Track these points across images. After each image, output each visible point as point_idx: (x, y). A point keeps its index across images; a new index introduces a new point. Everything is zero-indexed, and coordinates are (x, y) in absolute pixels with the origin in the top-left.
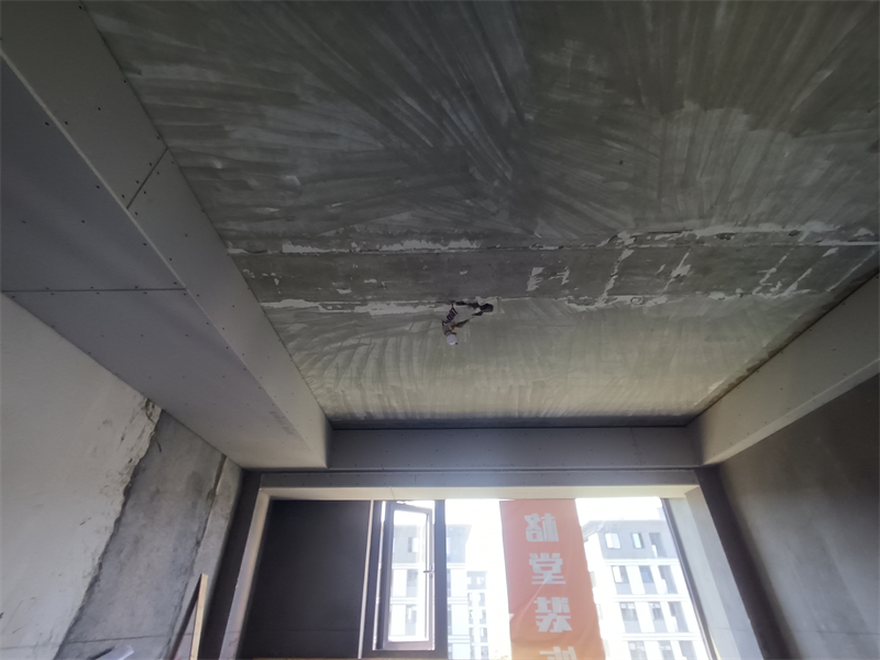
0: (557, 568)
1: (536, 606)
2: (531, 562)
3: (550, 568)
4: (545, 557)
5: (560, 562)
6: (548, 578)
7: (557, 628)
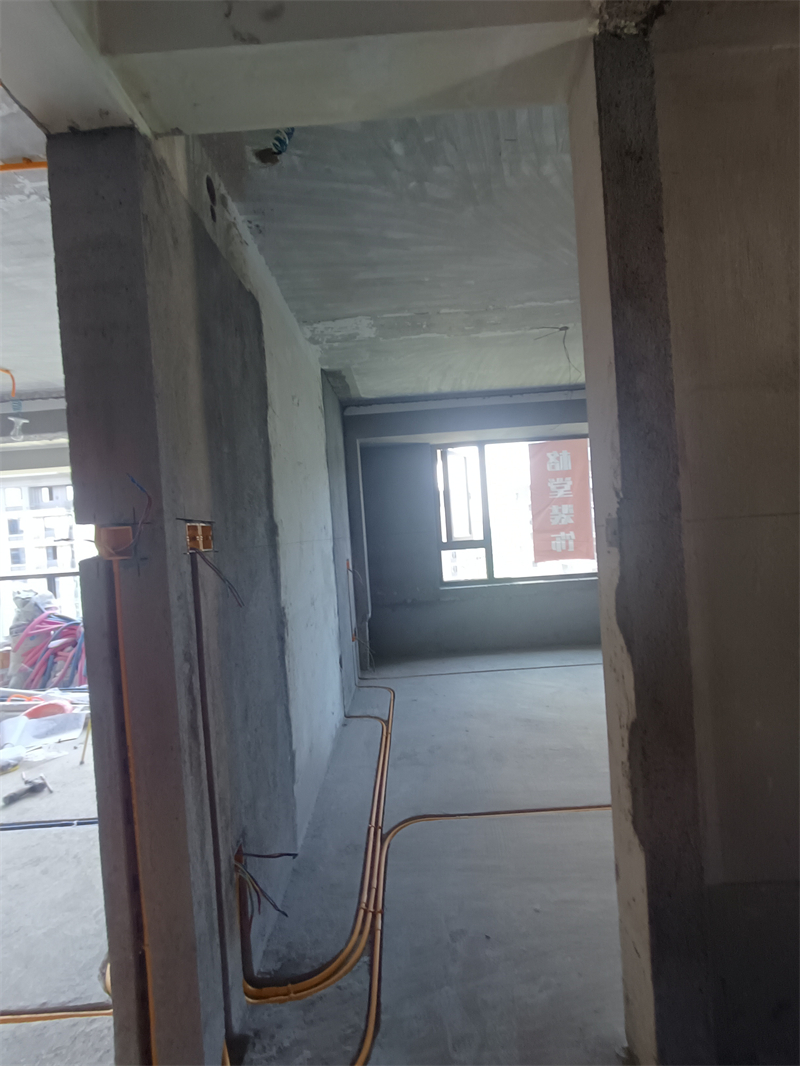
0: (567, 487)
1: (551, 511)
2: (549, 485)
3: (563, 488)
4: (559, 480)
5: (570, 483)
6: (561, 493)
7: (563, 522)
